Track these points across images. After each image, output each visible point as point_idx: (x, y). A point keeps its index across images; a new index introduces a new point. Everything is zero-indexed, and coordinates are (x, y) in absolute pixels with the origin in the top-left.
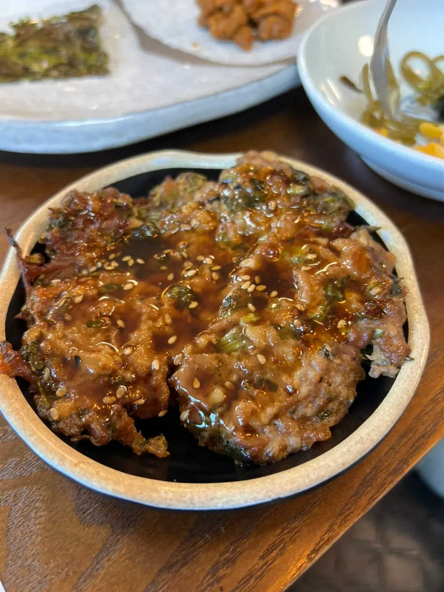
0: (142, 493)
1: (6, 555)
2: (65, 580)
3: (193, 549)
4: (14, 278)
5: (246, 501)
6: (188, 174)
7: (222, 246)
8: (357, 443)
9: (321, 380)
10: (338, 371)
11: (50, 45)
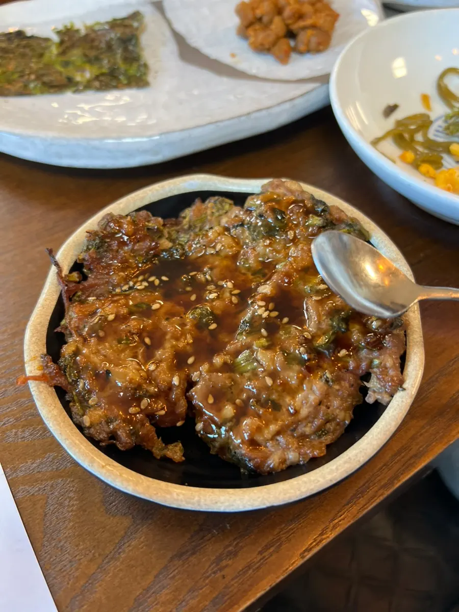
0: (157, 493)
1: (43, 537)
2: (91, 560)
3: (202, 541)
4: (54, 294)
5: (245, 507)
6: (216, 198)
7: (243, 271)
8: (345, 462)
9: (320, 403)
10: (336, 396)
11: (93, 54)
